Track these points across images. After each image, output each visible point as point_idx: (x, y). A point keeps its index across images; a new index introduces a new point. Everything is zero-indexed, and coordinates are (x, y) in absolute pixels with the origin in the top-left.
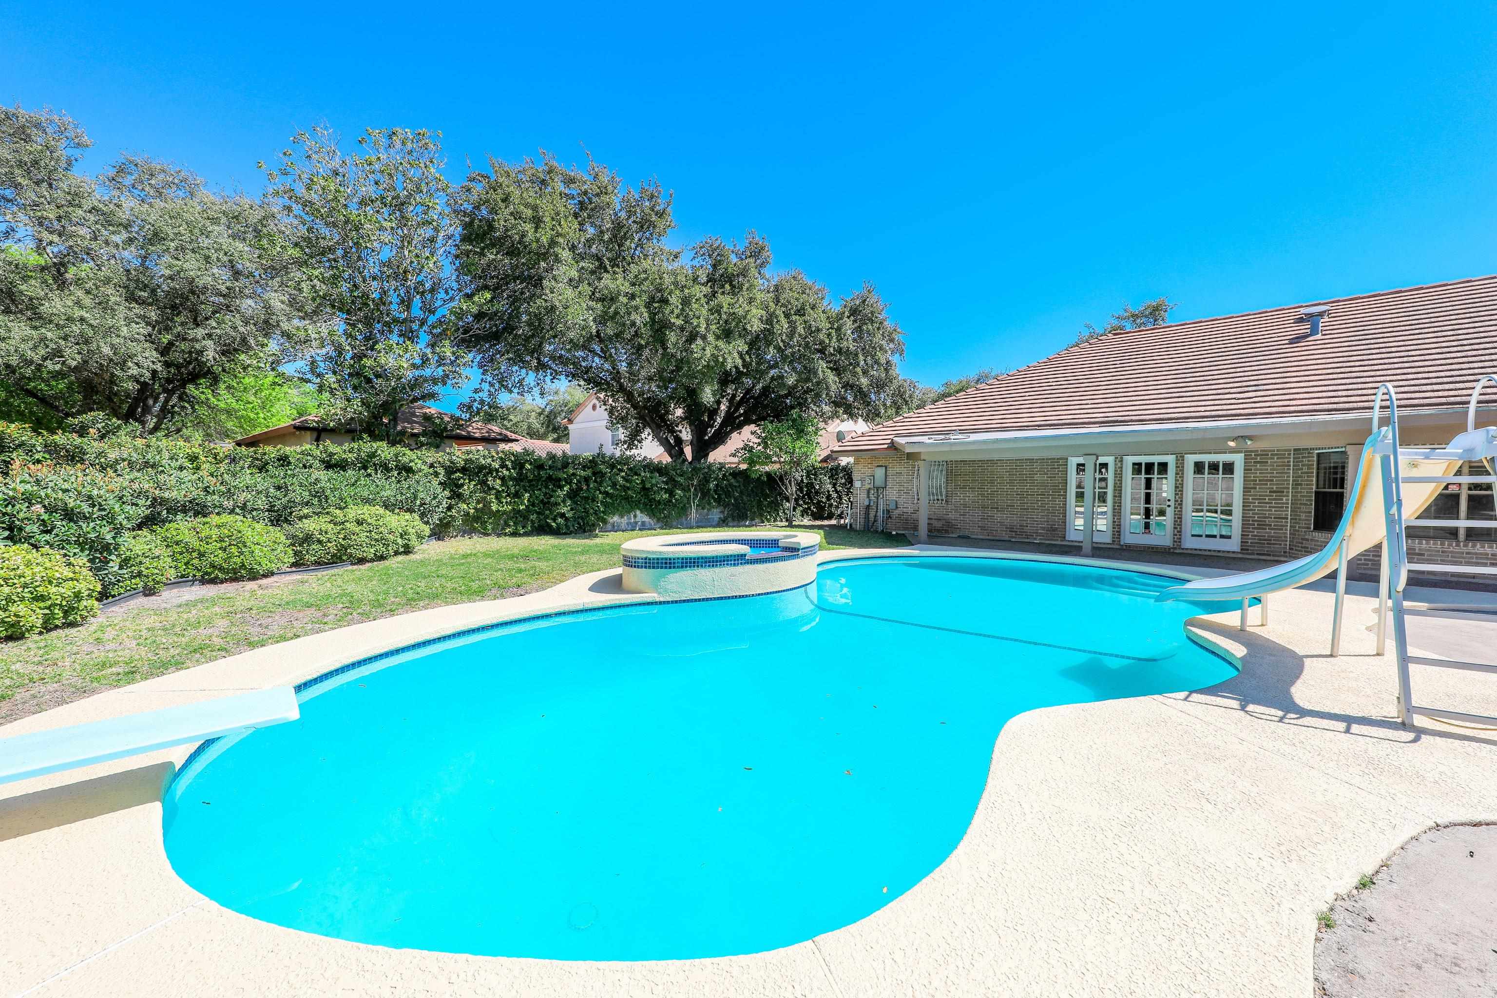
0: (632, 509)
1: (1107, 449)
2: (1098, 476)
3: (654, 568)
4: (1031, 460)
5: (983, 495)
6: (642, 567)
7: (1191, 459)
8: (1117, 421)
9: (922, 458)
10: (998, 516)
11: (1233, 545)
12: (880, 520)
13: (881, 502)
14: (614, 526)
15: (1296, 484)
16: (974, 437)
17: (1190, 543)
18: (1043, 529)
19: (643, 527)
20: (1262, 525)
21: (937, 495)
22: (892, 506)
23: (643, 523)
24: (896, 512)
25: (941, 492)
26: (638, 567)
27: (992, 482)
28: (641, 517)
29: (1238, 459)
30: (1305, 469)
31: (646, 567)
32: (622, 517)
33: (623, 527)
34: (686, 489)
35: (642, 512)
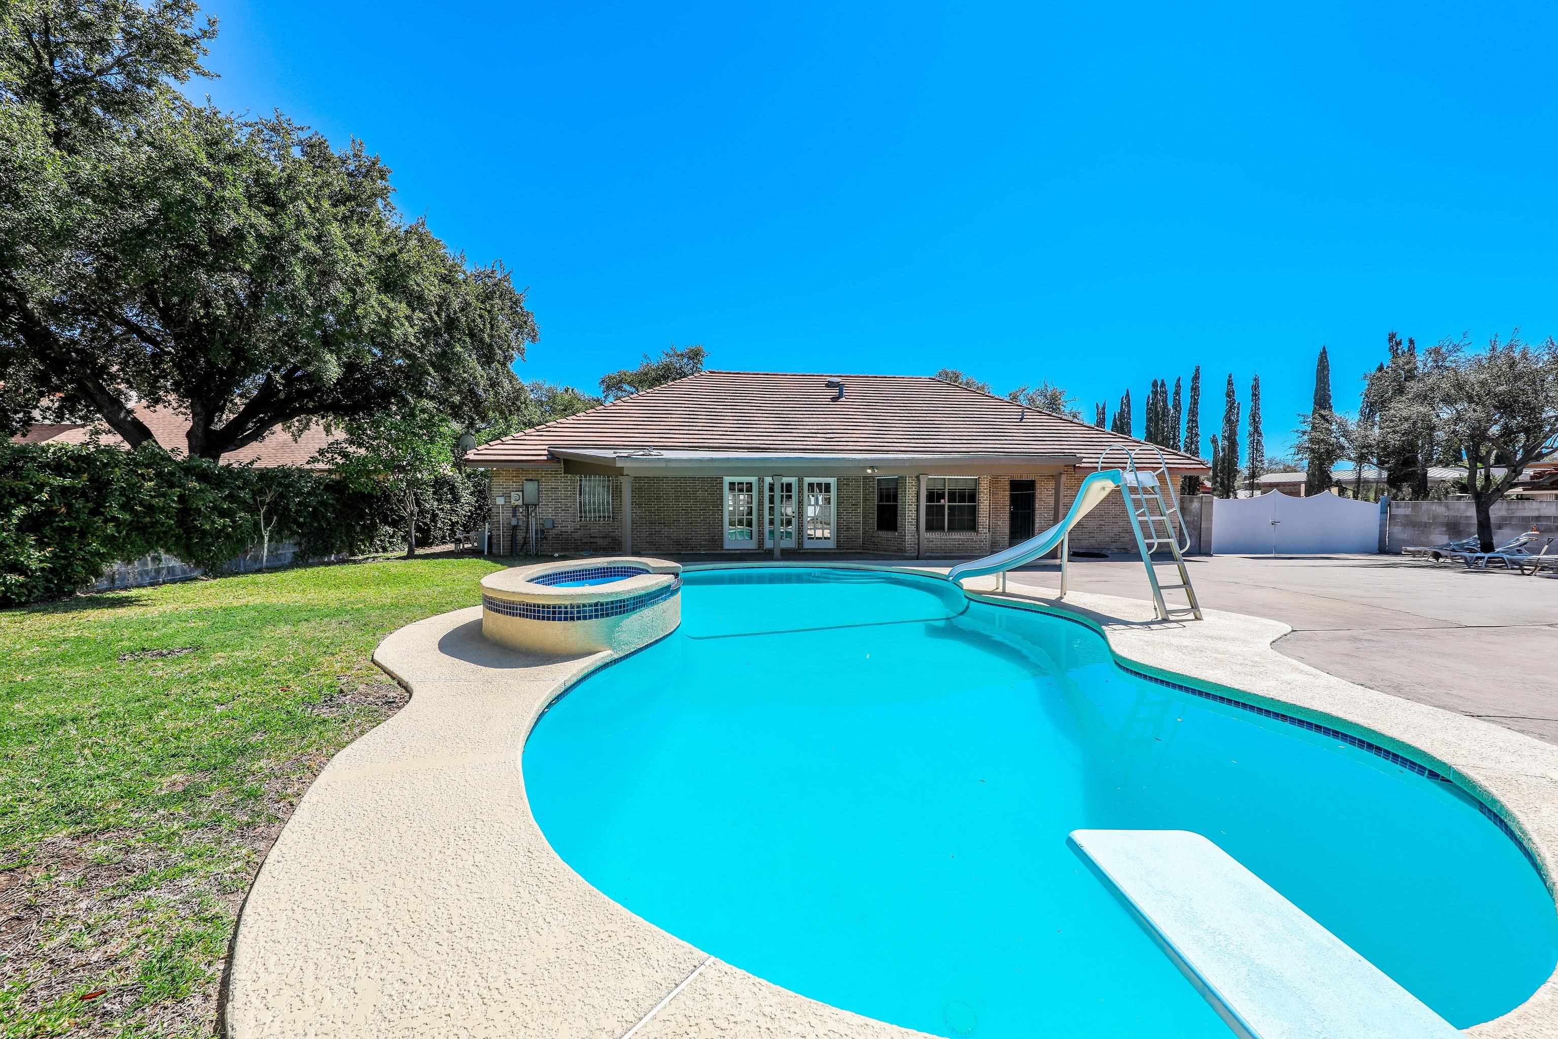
0: (151, 546)
1: (789, 471)
2: (785, 494)
3: (607, 615)
4: (694, 478)
5: (650, 511)
6: (591, 617)
7: (807, 480)
8: (759, 448)
9: (625, 473)
10: (665, 530)
11: (831, 545)
12: (532, 541)
13: (532, 521)
14: (113, 580)
15: (865, 500)
16: (667, 454)
17: (808, 545)
18: (705, 540)
19: (174, 578)
20: (848, 529)
21: (604, 511)
22: (548, 525)
23: (171, 570)
24: (555, 531)
25: (608, 509)
26: (585, 618)
27: (658, 498)
28: (171, 561)
29: (832, 481)
30: (871, 490)
31: (596, 617)
32: (130, 562)
33: (131, 580)
34: (253, 510)
35: (168, 551)
